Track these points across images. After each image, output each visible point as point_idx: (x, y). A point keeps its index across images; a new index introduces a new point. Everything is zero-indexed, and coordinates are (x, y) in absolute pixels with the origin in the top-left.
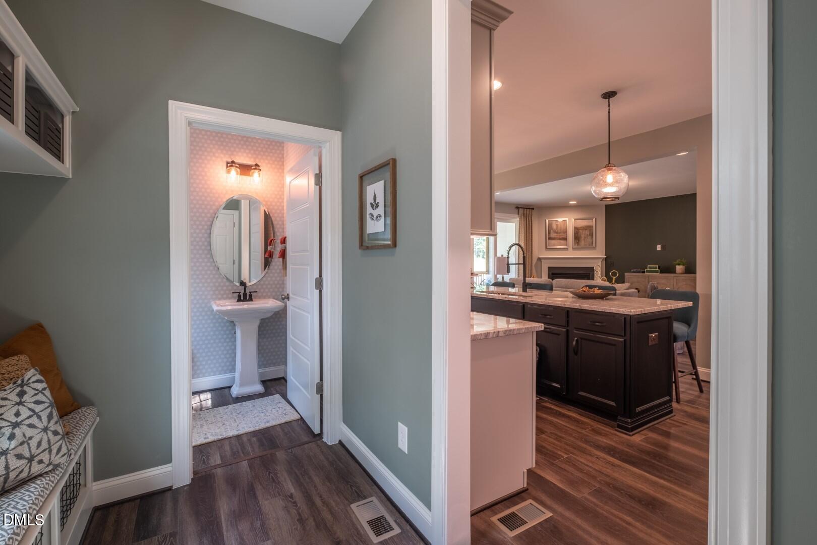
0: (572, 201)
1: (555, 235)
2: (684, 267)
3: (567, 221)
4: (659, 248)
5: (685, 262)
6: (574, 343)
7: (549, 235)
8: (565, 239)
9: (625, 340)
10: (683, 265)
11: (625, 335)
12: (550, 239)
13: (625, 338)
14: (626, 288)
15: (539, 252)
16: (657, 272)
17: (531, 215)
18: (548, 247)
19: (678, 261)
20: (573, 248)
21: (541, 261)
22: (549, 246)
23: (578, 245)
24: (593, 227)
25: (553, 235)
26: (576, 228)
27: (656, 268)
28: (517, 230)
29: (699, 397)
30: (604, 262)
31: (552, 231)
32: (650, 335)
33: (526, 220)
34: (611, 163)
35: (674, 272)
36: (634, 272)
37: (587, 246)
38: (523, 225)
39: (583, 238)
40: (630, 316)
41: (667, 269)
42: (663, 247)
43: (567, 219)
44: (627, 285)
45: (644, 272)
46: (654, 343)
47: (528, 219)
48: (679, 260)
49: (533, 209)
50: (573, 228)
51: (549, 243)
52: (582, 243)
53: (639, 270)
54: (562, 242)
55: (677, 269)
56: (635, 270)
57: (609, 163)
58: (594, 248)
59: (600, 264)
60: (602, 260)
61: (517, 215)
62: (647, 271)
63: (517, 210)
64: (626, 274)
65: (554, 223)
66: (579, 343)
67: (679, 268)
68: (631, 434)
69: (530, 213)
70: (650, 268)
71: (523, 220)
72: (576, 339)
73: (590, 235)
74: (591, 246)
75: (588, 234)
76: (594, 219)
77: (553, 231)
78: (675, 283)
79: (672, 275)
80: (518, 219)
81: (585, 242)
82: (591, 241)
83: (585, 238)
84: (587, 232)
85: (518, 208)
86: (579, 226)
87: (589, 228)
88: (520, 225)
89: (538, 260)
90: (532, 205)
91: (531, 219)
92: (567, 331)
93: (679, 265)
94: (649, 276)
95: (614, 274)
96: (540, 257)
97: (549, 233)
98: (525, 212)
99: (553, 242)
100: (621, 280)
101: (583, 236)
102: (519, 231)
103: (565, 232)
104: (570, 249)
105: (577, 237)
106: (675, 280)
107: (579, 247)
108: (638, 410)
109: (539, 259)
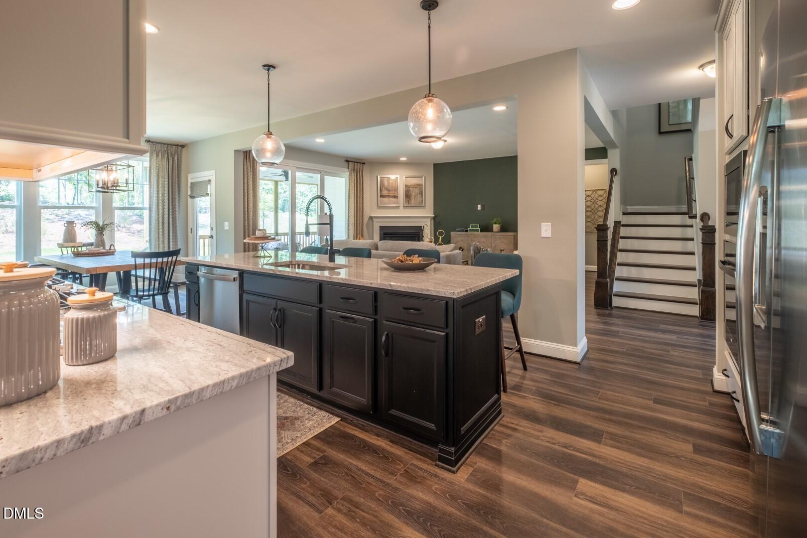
0: (403, 157)
1: (385, 192)
2: (500, 226)
3: (398, 178)
4: (479, 207)
5: (500, 221)
6: (384, 338)
7: (380, 193)
8: (396, 197)
9: (447, 335)
10: (499, 224)
11: (447, 327)
12: (382, 196)
13: (447, 331)
14: (451, 249)
15: (371, 209)
16: (477, 230)
17: (362, 170)
18: (379, 205)
19: (494, 221)
20: (404, 207)
21: (373, 221)
22: (381, 204)
23: (408, 204)
24: (422, 185)
25: (385, 193)
26: (406, 186)
27: (477, 227)
28: (347, 186)
29: (523, 378)
30: (433, 221)
31: (383, 188)
32: (477, 320)
33: (357, 175)
34: (431, 93)
35: (492, 231)
36: (459, 231)
37: (418, 205)
38: (353, 180)
39: (413, 197)
40: (454, 299)
41: (486, 228)
42: (483, 207)
43: (398, 176)
44: (452, 246)
45: (467, 231)
46: (481, 330)
47: (358, 174)
48: (496, 219)
49: (364, 163)
50: (404, 185)
51: (380, 201)
52: (413, 201)
53: (463, 229)
54: (393, 199)
55: (494, 228)
56: (460, 229)
57: (430, 93)
58: (424, 207)
59: (429, 224)
60: (431, 219)
61: (347, 169)
62: (470, 230)
63: (347, 164)
64: (452, 233)
65: (386, 179)
66: (390, 338)
67: (496, 227)
68: (454, 469)
69: (361, 168)
70: (472, 227)
71: (353, 175)
72: (386, 333)
73: (420, 194)
74: (421, 205)
75: (418, 192)
76: (424, 178)
77: (385, 189)
78: (493, 241)
79: (490, 233)
80: (348, 174)
81: (415, 200)
82: (421, 199)
83: (415, 196)
84: (417, 191)
85: (347, 161)
86: (410, 184)
87: (420, 186)
88: (350, 180)
89: (369, 219)
90: (362, 160)
91: (362, 175)
92: (376, 321)
93: (496, 223)
94: (471, 235)
95: (441, 234)
96: (372, 215)
97: (381, 190)
98: (356, 167)
99: (385, 199)
100: (447, 241)
101: (413, 194)
102: (349, 187)
103: (396, 190)
104: (402, 207)
105: (408, 196)
106: (493, 238)
107: (409, 205)
108: (464, 429)
109: (371, 218)
